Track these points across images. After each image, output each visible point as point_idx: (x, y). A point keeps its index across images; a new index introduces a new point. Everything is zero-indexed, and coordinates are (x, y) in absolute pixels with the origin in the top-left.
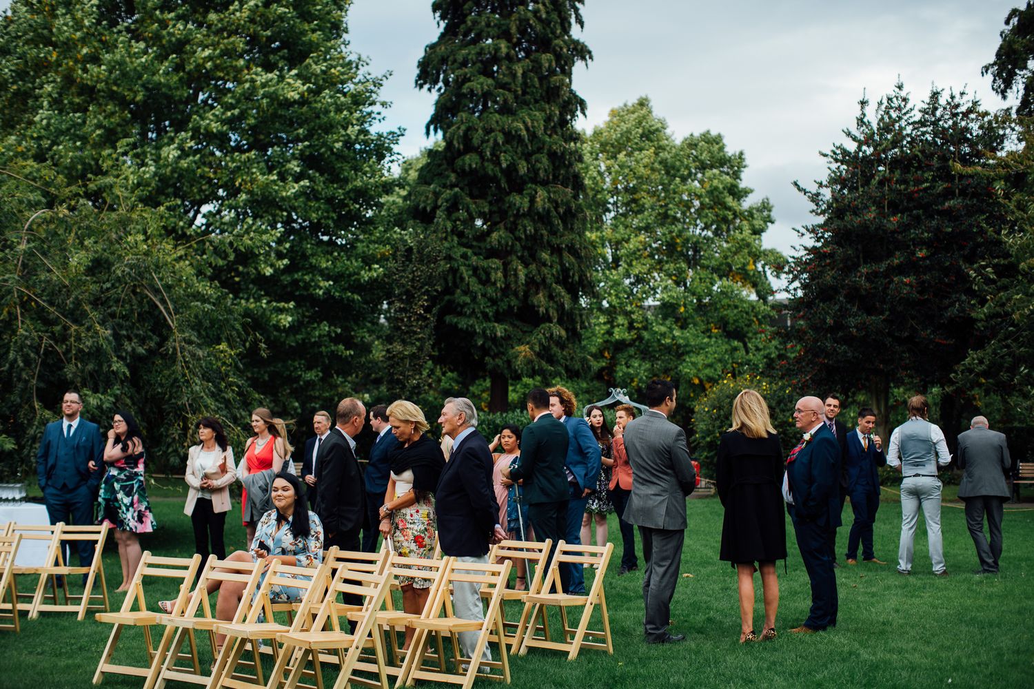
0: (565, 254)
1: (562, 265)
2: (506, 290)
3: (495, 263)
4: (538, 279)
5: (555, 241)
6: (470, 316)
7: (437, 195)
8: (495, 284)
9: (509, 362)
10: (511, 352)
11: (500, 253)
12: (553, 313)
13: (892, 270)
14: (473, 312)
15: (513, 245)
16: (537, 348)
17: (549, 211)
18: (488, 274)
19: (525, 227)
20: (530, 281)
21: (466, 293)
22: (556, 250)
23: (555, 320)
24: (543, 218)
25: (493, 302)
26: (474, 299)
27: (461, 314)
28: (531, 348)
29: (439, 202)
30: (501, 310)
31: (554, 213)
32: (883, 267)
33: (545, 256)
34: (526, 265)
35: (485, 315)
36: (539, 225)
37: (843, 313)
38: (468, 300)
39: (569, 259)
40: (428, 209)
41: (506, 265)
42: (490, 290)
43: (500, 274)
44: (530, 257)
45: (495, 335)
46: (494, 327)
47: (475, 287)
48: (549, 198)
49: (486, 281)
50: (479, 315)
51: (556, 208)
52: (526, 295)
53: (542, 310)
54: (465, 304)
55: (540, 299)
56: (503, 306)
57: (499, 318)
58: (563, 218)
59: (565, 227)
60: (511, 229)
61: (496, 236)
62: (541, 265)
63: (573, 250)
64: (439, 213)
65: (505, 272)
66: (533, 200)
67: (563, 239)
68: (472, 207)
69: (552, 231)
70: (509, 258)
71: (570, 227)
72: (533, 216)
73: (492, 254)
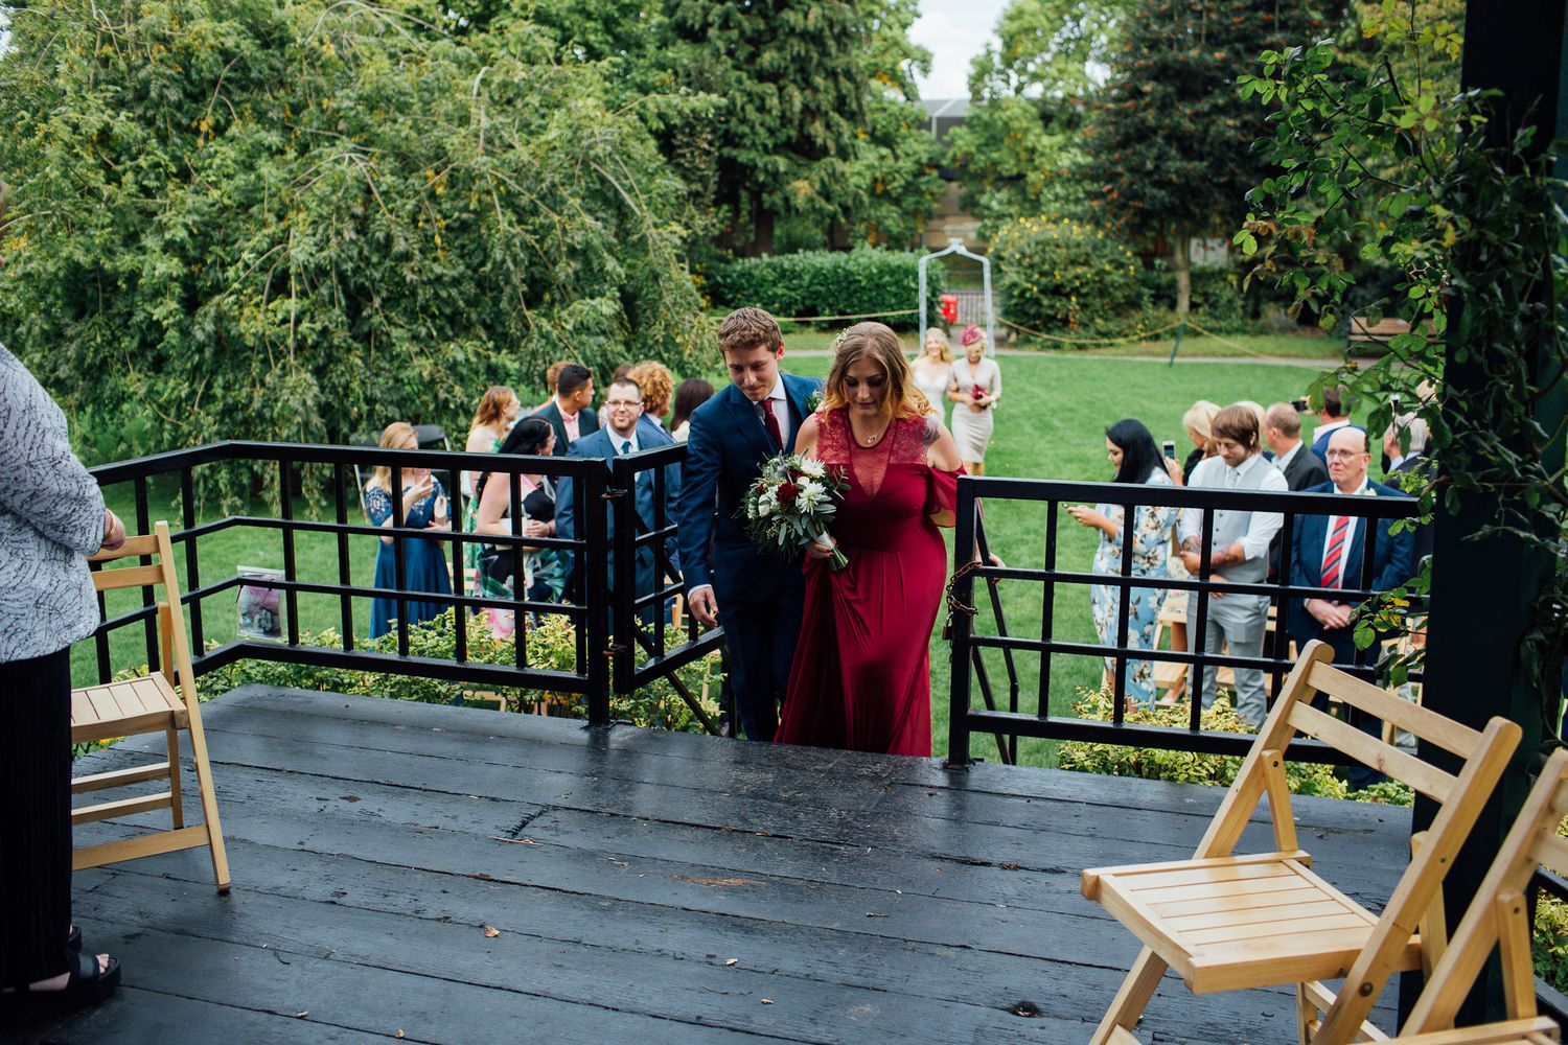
0: (842, 79)
1: (838, 89)
2: (785, 120)
3: (770, 88)
4: (813, 106)
5: (830, 63)
6: (749, 149)
7: (706, 11)
8: (770, 111)
9: (786, 200)
10: (788, 188)
11: (773, 76)
12: (831, 145)
13: (1218, 110)
14: (754, 144)
15: (786, 68)
16: (818, 186)
17: (822, 30)
18: (763, 100)
19: (792, 47)
20: (806, 108)
21: (743, 121)
22: (832, 74)
23: (833, 152)
24: (814, 38)
25: (771, 132)
26: (752, 128)
27: (736, 146)
28: (812, 186)
29: (710, 19)
30: (780, 142)
31: (827, 33)
32: (1204, 106)
33: (819, 80)
34: (802, 90)
35: (765, 147)
36: (811, 46)
37: (1161, 157)
38: (747, 130)
39: (846, 85)
40: (697, 26)
41: (781, 89)
42: (768, 119)
43: (775, 101)
44: (806, 84)
45: (777, 169)
46: (776, 161)
47: (751, 113)
48: (824, 16)
49: (761, 109)
50: (760, 148)
51: (831, 27)
52: (801, 125)
53: (819, 141)
54: (743, 136)
55: (817, 129)
56: (782, 136)
57: (777, 149)
58: (837, 39)
59: (839, 50)
60: (780, 49)
61: (768, 57)
62: (816, 90)
63: (848, 74)
64: (712, 32)
65: (781, 98)
66: (806, 16)
67: (839, 62)
68: (746, 25)
69: (825, 53)
70: (781, 82)
71: (843, 48)
72: (805, 36)
73: (762, 76)
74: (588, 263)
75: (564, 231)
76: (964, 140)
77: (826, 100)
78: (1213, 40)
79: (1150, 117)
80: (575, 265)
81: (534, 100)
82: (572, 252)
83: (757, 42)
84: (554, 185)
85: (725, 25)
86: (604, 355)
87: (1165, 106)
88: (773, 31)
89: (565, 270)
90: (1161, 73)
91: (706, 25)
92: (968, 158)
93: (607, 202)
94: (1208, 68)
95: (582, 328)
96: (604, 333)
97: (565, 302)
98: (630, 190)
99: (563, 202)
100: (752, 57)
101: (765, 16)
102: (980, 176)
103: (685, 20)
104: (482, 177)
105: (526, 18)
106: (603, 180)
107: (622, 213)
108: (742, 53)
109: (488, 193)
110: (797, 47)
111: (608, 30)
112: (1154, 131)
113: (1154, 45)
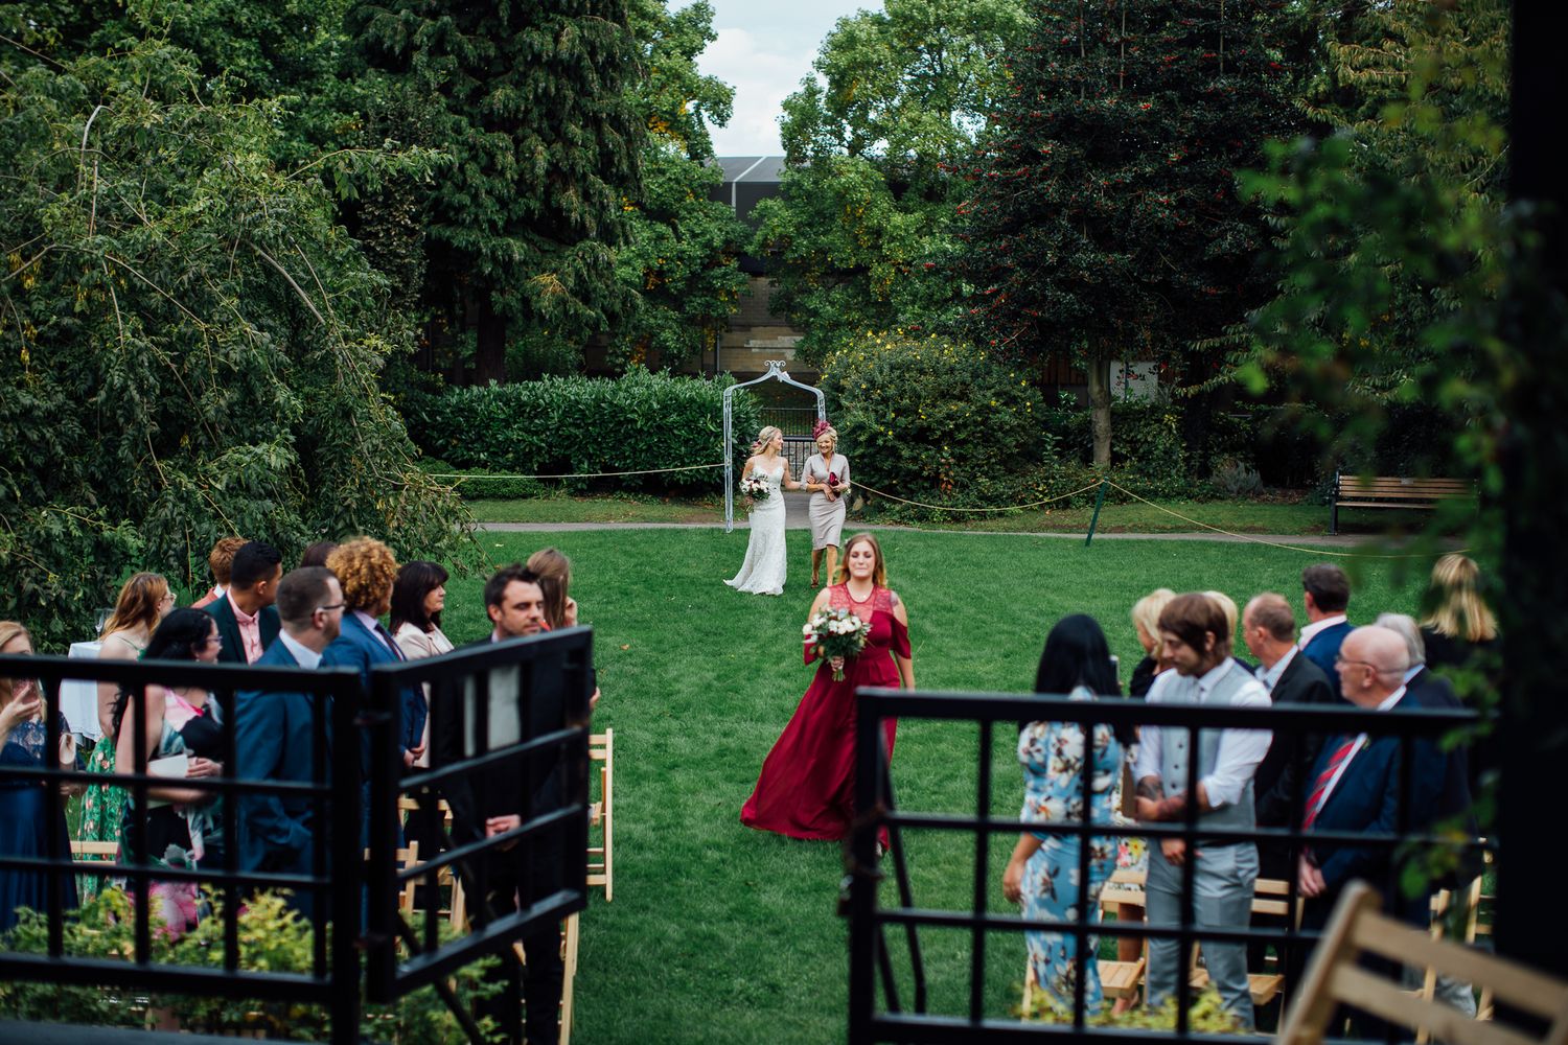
0: (607, 128)
1: (601, 142)
2: (523, 186)
3: (502, 139)
4: (564, 166)
5: (591, 106)
6: (470, 228)
7: (410, 28)
8: (502, 173)
9: (526, 301)
10: (529, 285)
11: (509, 123)
12: (591, 223)
13: (1142, 181)
14: (476, 220)
15: (527, 111)
16: (571, 282)
17: (580, 58)
18: (491, 156)
19: (536, 81)
20: (554, 170)
21: (462, 187)
22: (593, 122)
23: (593, 234)
24: (568, 69)
25: (503, 203)
26: (475, 197)
27: (450, 223)
28: (563, 282)
29: (417, 39)
30: (515, 218)
31: (587, 62)
32: (1126, 175)
33: (574, 130)
34: (549, 144)
35: (493, 224)
36: (564, 81)
37: (1068, 246)
38: (467, 200)
39: (613, 137)
40: (397, 50)
41: (517, 142)
42: (498, 184)
43: (510, 158)
44: (555, 133)
45: (511, 257)
46: (508, 244)
47: (475, 176)
48: (582, 38)
49: (490, 169)
50: (485, 226)
51: (593, 54)
52: (548, 193)
53: (574, 216)
54: (462, 208)
55: (571, 199)
56: (518, 210)
57: (510, 229)
58: (601, 70)
59: (604, 86)
60: (518, 85)
61: (501, 96)
62: (570, 143)
63: (617, 122)
64: (419, 58)
65: (517, 154)
66: (556, 39)
67: (603, 105)
68: (469, 48)
69: (584, 91)
70: (520, 132)
71: (609, 86)
72: (554, 66)
73: (490, 123)
74: (248, 391)
75: (215, 345)
76: (780, 216)
77: (584, 158)
78: (1135, 84)
79: (1051, 189)
80: (230, 395)
81: (171, 154)
82: (226, 376)
83: (483, 74)
84: (199, 278)
85: (438, 48)
86: (270, 527)
87: (1071, 174)
88: (507, 60)
89: (215, 402)
90: (1064, 127)
91: (410, 48)
92: (785, 242)
93: (273, 301)
94: (1129, 123)
95: (239, 488)
96: (270, 495)
97: (214, 450)
98: (310, 286)
99: (212, 302)
100: (476, 95)
101: (496, 38)
102: (802, 267)
103: (379, 40)
104: (94, 265)
105: (159, 37)
106: (270, 271)
107: (296, 319)
108: (461, 91)
109: (102, 287)
110: (544, 81)
111: (266, 52)
112: (1056, 209)
113: (1052, 89)
